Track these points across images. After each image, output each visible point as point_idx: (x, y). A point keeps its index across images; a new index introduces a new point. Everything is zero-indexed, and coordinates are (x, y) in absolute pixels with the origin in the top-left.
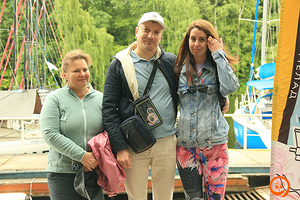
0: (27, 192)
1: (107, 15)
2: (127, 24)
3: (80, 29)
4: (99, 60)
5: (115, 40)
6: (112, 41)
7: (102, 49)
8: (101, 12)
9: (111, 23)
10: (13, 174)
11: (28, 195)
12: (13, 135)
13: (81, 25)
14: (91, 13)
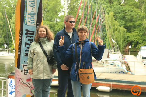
0: (110, 87)
1: (124, 22)
2: (132, 24)
3: (113, 27)
4: (120, 38)
5: (127, 31)
6: (126, 31)
7: (122, 34)
8: (122, 21)
9: (125, 24)
10: (105, 80)
11: (111, 88)
12: (101, 65)
13: (114, 26)
14: (118, 21)
